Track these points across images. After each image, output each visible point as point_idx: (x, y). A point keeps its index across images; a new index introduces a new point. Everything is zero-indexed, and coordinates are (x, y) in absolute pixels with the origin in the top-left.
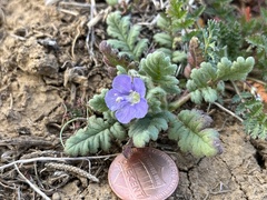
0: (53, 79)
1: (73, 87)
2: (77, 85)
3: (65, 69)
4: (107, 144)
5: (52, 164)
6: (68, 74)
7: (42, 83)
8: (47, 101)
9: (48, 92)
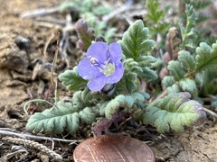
0: (21, 73)
1: (42, 83)
2: (46, 81)
3: (35, 64)
4: (74, 124)
5: (11, 138)
6: (37, 68)
7: (8, 77)
8: (12, 95)
9: (13, 86)
